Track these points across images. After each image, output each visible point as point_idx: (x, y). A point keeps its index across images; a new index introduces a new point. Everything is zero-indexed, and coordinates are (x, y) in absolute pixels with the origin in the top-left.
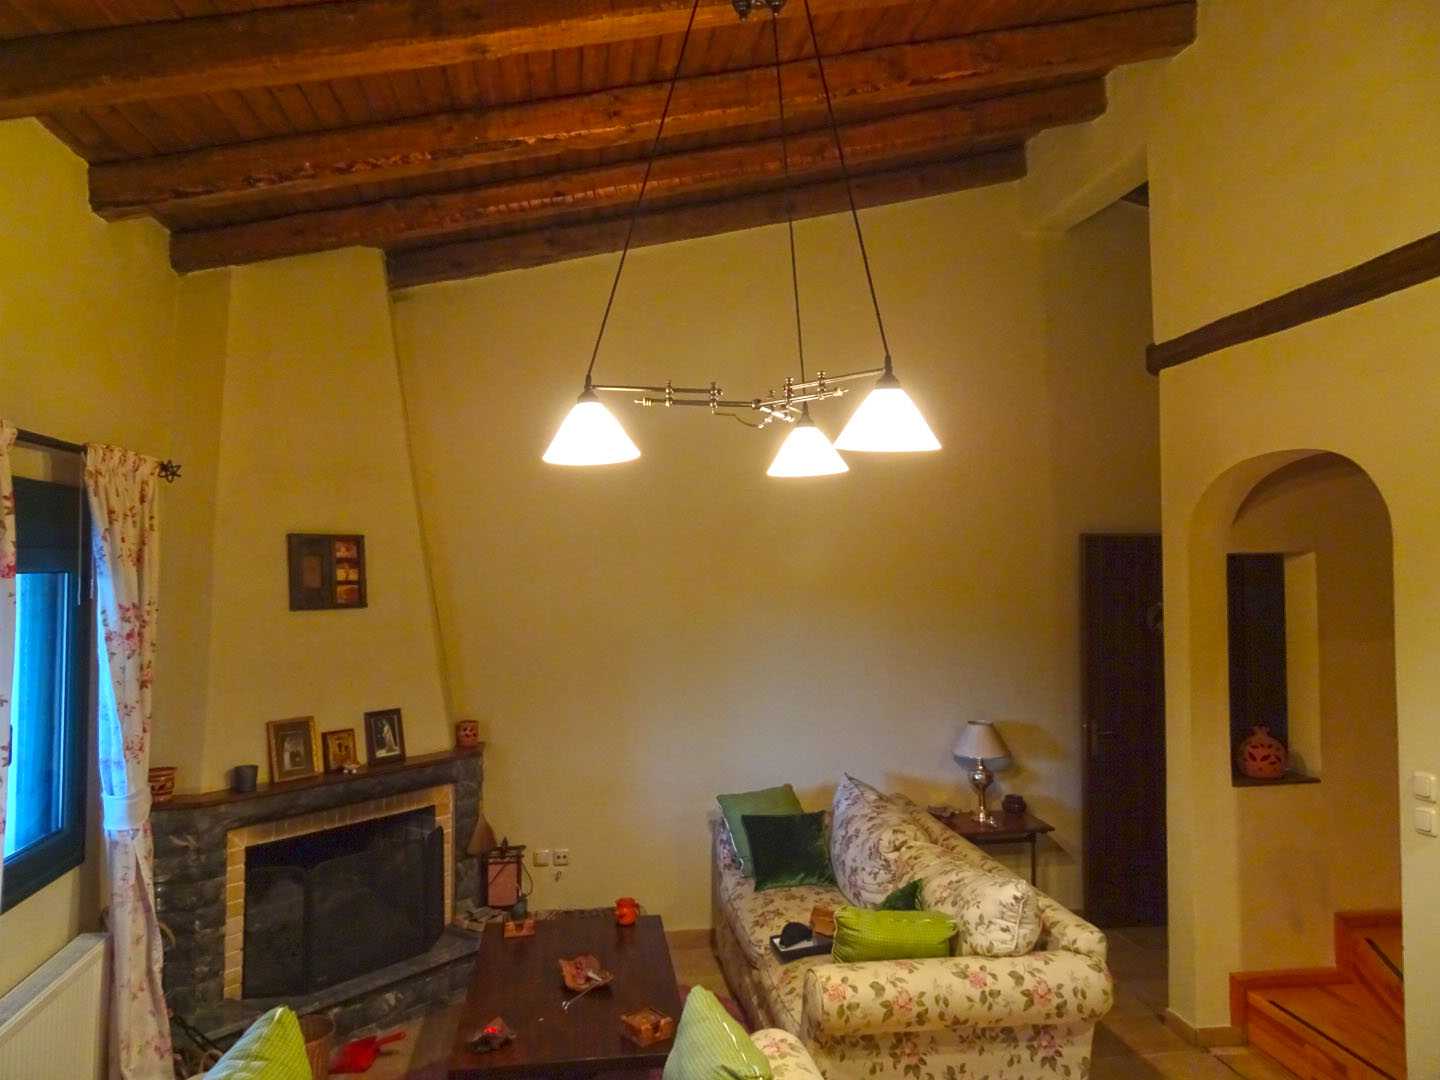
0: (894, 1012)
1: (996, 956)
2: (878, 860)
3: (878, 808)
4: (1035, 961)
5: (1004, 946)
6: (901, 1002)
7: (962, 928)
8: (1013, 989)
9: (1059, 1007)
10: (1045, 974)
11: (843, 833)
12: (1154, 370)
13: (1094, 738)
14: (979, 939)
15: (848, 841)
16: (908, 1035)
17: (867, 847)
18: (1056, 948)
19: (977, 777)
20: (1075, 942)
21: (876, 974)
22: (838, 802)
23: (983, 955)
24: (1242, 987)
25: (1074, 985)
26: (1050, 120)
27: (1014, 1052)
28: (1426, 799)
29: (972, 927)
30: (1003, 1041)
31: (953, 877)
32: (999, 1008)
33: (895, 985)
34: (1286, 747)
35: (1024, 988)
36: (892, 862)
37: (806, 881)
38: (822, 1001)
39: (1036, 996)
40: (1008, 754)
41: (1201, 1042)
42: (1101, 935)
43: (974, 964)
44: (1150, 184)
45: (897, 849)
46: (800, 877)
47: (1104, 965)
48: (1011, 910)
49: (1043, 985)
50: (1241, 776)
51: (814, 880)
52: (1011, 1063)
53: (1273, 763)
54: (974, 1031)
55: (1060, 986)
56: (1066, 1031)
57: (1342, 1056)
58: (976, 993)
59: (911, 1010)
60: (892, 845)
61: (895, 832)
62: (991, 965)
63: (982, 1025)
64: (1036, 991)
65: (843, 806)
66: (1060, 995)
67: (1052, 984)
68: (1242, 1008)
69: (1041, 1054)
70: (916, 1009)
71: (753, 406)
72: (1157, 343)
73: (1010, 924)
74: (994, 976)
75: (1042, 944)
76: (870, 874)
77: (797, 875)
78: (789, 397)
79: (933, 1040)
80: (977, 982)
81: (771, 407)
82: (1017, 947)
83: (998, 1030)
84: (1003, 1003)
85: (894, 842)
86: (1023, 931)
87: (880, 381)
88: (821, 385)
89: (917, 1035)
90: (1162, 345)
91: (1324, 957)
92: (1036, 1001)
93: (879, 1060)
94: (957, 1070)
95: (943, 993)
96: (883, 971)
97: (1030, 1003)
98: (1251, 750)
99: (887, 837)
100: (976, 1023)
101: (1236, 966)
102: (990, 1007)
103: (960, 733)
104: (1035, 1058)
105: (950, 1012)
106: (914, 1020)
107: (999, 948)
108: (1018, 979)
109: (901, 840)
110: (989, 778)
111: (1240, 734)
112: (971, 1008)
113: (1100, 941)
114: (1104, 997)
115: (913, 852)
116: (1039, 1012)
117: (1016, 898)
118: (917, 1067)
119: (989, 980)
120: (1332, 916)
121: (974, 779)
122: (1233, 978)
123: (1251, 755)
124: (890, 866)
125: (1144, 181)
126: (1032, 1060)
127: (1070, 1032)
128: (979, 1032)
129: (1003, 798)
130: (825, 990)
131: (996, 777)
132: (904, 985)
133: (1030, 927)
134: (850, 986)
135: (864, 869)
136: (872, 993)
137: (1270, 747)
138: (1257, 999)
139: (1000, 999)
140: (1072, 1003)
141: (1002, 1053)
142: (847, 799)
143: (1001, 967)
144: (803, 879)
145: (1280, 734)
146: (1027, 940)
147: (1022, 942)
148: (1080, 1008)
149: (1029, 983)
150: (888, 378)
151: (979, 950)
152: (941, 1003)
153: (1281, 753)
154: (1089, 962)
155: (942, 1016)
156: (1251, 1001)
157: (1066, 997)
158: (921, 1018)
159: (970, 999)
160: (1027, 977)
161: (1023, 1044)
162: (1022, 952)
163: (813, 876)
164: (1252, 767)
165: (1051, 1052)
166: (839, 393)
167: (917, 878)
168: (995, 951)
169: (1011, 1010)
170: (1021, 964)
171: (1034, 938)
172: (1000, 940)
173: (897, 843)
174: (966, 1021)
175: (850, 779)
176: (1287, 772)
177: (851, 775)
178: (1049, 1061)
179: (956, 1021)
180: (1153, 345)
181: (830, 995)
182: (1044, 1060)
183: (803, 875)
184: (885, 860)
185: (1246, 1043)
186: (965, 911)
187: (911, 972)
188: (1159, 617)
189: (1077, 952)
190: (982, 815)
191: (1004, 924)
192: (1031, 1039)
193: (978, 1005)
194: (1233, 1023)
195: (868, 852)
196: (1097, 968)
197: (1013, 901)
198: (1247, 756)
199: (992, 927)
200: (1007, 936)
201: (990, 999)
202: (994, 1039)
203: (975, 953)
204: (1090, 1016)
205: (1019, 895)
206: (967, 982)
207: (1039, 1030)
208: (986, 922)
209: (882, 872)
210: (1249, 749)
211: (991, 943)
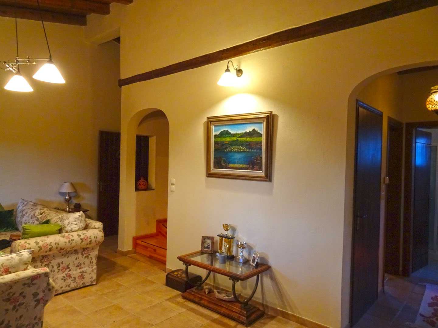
0: (42, 249)
1: (73, 232)
2: (34, 218)
3: (33, 206)
4: (85, 231)
5: (75, 229)
6: (44, 246)
7: (63, 227)
8: (78, 238)
9: (90, 242)
10: (87, 234)
11: (21, 214)
12: (120, 86)
13: (101, 186)
14: (68, 228)
15: (23, 216)
16: (46, 256)
17: (31, 215)
18: (90, 228)
19: (66, 198)
20: (95, 226)
21: (36, 240)
22: (19, 206)
23: (70, 232)
24: (135, 239)
25: (94, 236)
26: (94, 11)
27: (77, 256)
28: (173, 184)
29: (66, 226)
30: (74, 254)
31: (60, 216)
32: (74, 244)
33: (42, 241)
34: (148, 182)
35: (81, 238)
36: (39, 218)
37: (7, 230)
38: (18, 249)
39: (84, 239)
40: (76, 191)
41: (125, 254)
42: (101, 223)
43: (67, 234)
44: (121, 38)
45: (41, 214)
46: (4, 229)
47: (102, 230)
48: (77, 219)
49: (86, 236)
50: (137, 189)
51: (10, 229)
52: (76, 259)
53: (144, 186)
54: (66, 252)
55: (91, 236)
56: (92, 249)
57: (155, 248)
58: (67, 241)
59: (47, 247)
60: (40, 213)
61: (40, 210)
62: (71, 234)
63: (69, 249)
64: (84, 238)
65: (21, 208)
66: (90, 238)
67: (89, 236)
68: (135, 245)
69: (85, 255)
70: (49, 247)
71: (3, 63)
72: (121, 79)
73: (77, 223)
74: (73, 236)
75: (86, 227)
76: (31, 223)
77: (3, 228)
78: (17, 62)
79: (54, 256)
80: (67, 238)
81: (9, 65)
82: (79, 228)
83: (73, 251)
84: (75, 242)
85: (40, 212)
86: (81, 224)
87: (48, 62)
88: (28, 60)
89: (49, 255)
90: (122, 80)
91: (154, 231)
92: (84, 241)
93: (36, 264)
94: (61, 263)
95: (57, 241)
96: (39, 239)
97: (82, 241)
98: (140, 183)
99: (38, 212)
100: (67, 249)
101: (134, 235)
102: (71, 244)
103: (61, 185)
104: (83, 257)
105: (59, 247)
106: (48, 250)
107: (74, 229)
108: (79, 236)
109: (42, 211)
110: (70, 198)
111: (137, 179)
112: (66, 244)
113: (101, 225)
114: (102, 238)
115: (47, 214)
116: (85, 243)
117: (79, 216)
118: (48, 264)
119: (71, 237)
120: (156, 221)
121: (65, 198)
122: (133, 237)
123: (140, 184)
124: (38, 219)
125: (119, 36)
126: (82, 257)
127: (93, 249)
128: (67, 252)
129: (74, 204)
130: (19, 246)
131: (72, 198)
132: (45, 241)
133: (83, 223)
134: (28, 244)
135: (29, 222)
136: (35, 244)
137: (144, 182)
138: (139, 242)
139: (74, 241)
140: (94, 240)
141: (74, 257)
142: (22, 205)
143: (75, 234)
144: (5, 230)
145: (146, 179)
146: (82, 226)
147: (81, 227)
148: (96, 241)
149: (82, 236)
150: (50, 60)
151: (68, 231)
152: (57, 244)
153: (146, 183)
154: (99, 230)
155: (57, 248)
156: (137, 242)
157: (92, 239)
158: (50, 250)
159: (65, 242)
160: (82, 235)
161: (80, 253)
162: (81, 229)
163: (9, 228)
164: (140, 187)
165: (87, 254)
166: (34, 63)
167: (48, 219)
168: (73, 230)
169: (77, 244)
170: (80, 233)
171: (84, 226)
172: (74, 227)
173: (41, 212)
174: (64, 249)
175: (23, 200)
176: (147, 188)
177: (23, 199)
178: (87, 257)
179: (61, 249)
180: (120, 79)
181: (21, 247)
182: (85, 257)
183: (5, 228)
184: (37, 218)
185: (135, 252)
186: (64, 222)
187: (47, 238)
188: (119, 154)
189: (95, 228)
190: (67, 209)
191: (76, 223)
192: (82, 252)
193: (67, 244)
194: (133, 249)
195: (31, 217)
196: (100, 231)
197: (78, 217)
198: (139, 184)
199: (72, 224)
200: (76, 226)
201: (71, 242)
202: (71, 253)
203: (67, 232)
204: (98, 243)
205: (80, 215)
206: (65, 238)
207: (84, 249)
208: (70, 223)
209: (35, 222)
210: (139, 183)
211: (72, 229)
